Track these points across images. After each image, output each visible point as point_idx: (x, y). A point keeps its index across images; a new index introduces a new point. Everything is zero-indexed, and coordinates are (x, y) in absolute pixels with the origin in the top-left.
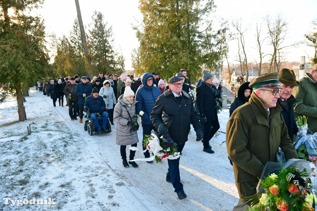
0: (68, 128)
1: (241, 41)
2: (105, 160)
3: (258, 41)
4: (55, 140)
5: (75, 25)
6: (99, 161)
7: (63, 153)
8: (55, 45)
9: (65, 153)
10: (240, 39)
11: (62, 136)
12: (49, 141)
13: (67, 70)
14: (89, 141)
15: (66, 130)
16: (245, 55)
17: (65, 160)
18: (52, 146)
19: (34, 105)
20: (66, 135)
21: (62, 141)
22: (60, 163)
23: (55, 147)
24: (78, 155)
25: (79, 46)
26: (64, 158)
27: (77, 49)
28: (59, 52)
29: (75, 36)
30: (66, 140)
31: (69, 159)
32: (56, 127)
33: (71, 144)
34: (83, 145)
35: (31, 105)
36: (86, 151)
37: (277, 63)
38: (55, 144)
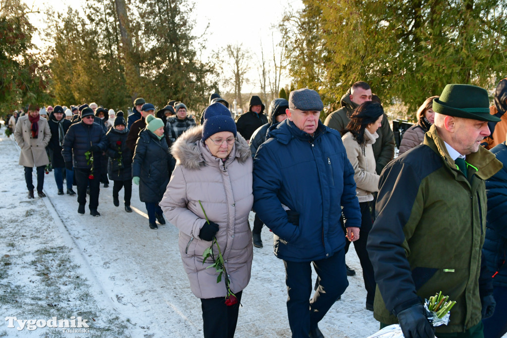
13: (78, 90)
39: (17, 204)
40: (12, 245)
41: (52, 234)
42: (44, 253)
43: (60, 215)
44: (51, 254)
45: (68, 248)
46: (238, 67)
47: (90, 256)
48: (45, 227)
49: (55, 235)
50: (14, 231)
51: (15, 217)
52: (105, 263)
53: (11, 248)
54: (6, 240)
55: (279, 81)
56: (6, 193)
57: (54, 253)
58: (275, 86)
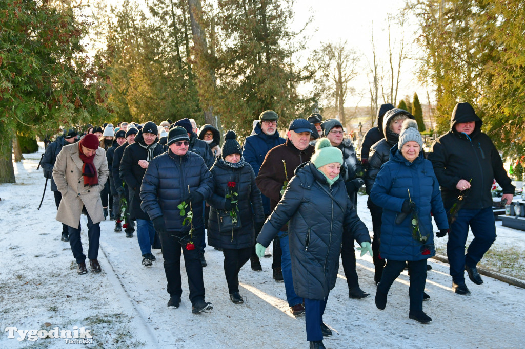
39: (59, 252)
40: (55, 309)
41: (105, 295)
42: (96, 322)
43: (115, 269)
44: (105, 325)
45: (127, 316)
46: (340, 73)
47: (156, 329)
48: (95, 285)
49: (110, 296)
50: (56, 289)
51: (57, 270)
52: (178, 341)
53: (53, 313)
54: (46, 302)
55: (397, 90)
56: (45, 236)
57: (110, 322)
58: (390, 98)
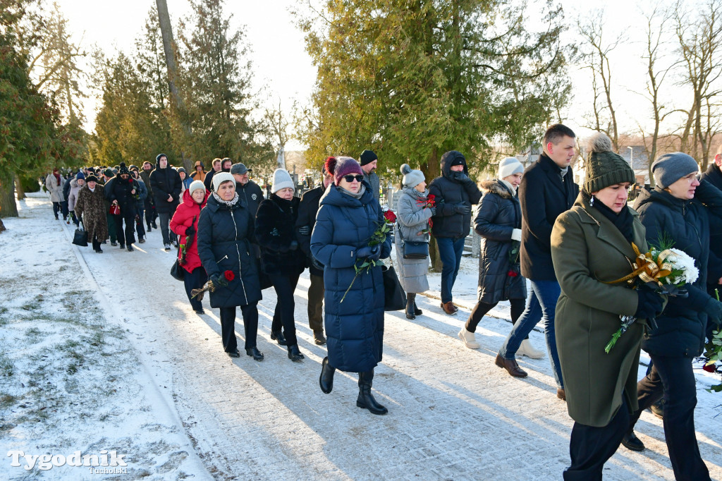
0: (100, 311)
1: (602, 74)
2: (185, 419)
3: (651, 72)
4: (45, 349)
5: (149, 23)
6: (166, 421)
7: (58, 395)
8: (101, 79)
9: (65, 393)
10: (597, 68)
11: (70, 338)
12: (26, 352)
13: (126, 147)
14: (151, 353)
15: (90, 319)
16: (613, 112)
17: (59, 417)
18: (32, 371)
19: (27, 240)
20: (83, 334)
21: (66, 353)
22: (39, 427)
23: (40, 372)
24: (104, 399)
25: (159, 81)
26: (59, 412)
27: (156, 89)
28: (109, 99)
29: (150, 54)
30: (78, 352)
31: (73, 415)
32: (66, 306)
33: (92, 364)
34: (128, 367)
35: (16, 241)
36: (132, 387)
37: (703, 135)
38: (43, 364)
50: (47, 281)
51: (49, 272)
53: (44, 291)
